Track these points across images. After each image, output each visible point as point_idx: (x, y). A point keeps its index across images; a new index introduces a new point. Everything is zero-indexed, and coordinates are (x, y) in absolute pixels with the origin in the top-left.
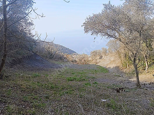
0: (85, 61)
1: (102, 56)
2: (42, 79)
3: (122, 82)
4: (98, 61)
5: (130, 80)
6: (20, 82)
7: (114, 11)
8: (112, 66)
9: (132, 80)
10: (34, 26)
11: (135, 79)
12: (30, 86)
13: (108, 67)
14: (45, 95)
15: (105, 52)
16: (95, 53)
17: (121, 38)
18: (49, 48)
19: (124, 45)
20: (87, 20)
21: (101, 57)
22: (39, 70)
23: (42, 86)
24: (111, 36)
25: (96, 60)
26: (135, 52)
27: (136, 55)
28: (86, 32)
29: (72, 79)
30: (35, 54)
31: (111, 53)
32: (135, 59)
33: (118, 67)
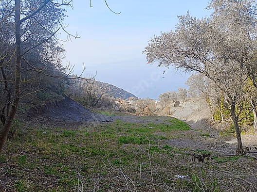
0: (149, 109)
1: (178, 102)
2: (78, 140)
3: (212, 145)
4: (172, 110)
5: (227, 142)
6: (40, 145)
7: (197, 27)
8: (196, 118)
9: (230, 142)
10: (64, 52)
11: (235, 141)
12: (57, 151)
13: (188, 120)
14: (81, 166)
15: (184, 95)
16: (166, 98)
17: (209, 71)
18: (90, 89)
19: (214, 83)
20: (151, 42)
21: (177, 104)
22: (72, 124)
23: (78, 151)
24: (192, 68)
25: (169, 108)
26: (233, 95)
27: (235, 99)
28: (150, 61)
29: (127, 139)
30: (68, 99)
31: (194, 96)
32: (233, 107)
33: (207, 120)
